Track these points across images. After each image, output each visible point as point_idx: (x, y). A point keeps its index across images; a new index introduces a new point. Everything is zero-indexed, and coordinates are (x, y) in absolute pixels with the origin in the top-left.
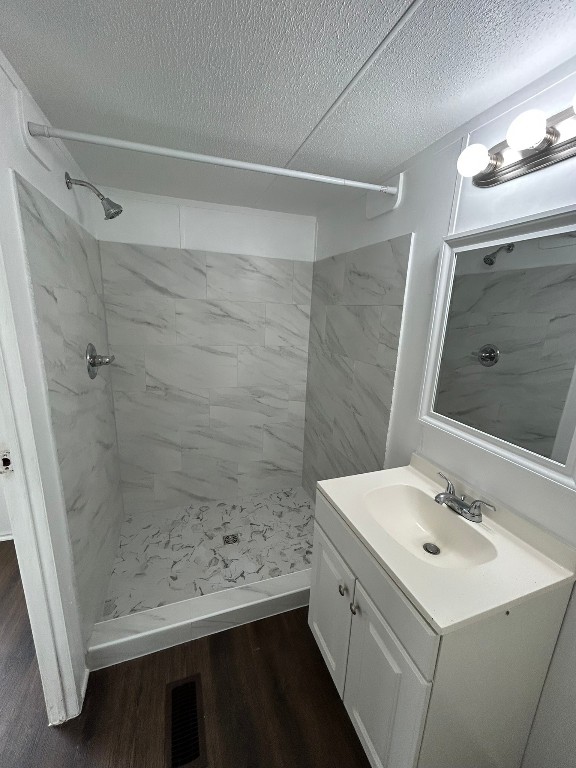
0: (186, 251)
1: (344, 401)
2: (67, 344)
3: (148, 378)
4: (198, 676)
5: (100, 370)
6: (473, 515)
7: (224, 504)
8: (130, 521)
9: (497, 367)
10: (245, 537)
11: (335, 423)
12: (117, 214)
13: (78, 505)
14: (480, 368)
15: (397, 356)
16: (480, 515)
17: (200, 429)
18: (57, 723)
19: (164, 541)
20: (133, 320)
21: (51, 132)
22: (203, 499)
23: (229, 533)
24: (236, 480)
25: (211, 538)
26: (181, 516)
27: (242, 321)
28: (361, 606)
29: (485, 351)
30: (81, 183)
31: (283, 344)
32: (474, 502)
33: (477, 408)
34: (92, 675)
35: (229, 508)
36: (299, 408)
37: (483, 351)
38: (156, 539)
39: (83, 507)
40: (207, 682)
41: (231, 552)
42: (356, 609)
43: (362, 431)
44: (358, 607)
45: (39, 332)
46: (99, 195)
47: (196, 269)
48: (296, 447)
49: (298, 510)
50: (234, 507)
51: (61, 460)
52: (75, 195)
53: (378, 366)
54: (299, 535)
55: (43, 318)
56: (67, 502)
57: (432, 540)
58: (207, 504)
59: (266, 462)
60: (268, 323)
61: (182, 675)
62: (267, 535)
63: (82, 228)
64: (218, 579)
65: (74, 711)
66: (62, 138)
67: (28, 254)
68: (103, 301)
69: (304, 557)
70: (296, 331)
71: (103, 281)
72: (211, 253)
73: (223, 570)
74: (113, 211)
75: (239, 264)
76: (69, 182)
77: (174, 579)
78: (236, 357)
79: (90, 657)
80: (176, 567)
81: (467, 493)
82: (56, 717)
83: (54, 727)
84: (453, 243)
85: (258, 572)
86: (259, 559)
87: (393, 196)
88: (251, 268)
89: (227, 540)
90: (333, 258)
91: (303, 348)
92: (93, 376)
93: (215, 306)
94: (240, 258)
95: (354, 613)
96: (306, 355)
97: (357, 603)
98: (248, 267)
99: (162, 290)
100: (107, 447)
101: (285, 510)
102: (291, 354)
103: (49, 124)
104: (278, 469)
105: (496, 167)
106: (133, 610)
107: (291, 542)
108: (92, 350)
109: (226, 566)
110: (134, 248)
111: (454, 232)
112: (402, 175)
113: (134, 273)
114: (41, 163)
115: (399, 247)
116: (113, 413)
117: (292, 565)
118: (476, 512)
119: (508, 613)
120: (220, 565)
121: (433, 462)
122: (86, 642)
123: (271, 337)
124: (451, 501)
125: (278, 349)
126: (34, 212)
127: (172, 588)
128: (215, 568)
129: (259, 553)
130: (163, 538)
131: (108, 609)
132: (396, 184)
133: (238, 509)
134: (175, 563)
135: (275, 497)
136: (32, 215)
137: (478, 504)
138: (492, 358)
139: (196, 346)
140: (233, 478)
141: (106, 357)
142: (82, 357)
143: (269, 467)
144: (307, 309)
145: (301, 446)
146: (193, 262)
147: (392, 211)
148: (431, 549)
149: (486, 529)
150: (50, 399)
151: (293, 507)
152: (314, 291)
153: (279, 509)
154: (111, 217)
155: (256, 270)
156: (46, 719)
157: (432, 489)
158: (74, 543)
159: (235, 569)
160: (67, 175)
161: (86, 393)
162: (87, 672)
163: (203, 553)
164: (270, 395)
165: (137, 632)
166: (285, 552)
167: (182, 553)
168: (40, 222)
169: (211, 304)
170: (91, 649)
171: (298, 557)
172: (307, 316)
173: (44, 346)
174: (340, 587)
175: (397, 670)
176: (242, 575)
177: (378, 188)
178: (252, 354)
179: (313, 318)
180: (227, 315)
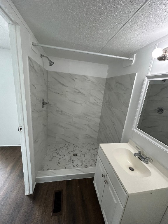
0: (70, 74)
1: (111, 120)
2: (37, 99)
3: (57, 108)
4: (63, 190)
5: (45, 105)
6: (146, 161)
7: (74, 145)
8: (49, 146)
9: (163, 114)
10: (79, 155)
11: (108, 126)
12: (53, 64)
13: (37, 141)
14: (157, 114)
15: (128, 109)
16: (148, 162)
17: (70, 123)
18: (27, 194)
19: (57, 153)
20: (55, 92)
21: (38, 45)
22: (69, 142)
23: (75, 153)
24: (78, 139)
25: (70, 154)
26: (62, 146)
27: (84, 94)
28: (108, 181)
29: (159, 109)
30: (45, 56)
31: (95, 101)
32: (146, 158)
33: (155, 126)
34: (36, 184)
35: (75, 146)
36: (98, 120)
37: (158, 109)
38: (55, 152)
39: (38, 141)
40: (64, 192)
41: (75, 158)
42: (106, 182)
43: (115, 130)
44: (107, 182)
45: (31, 97)
46: (49, 59)
47: (72, 79)
48: (96, 131)
49: (95, 150)
50: (77, 146)
51: (33, 129)
52: (43, 59)
53: (122, 111)
54: (94, 157)
55: (32, 93)
56: (34, 139)
57: (132, 166)
58: (69, 144)
59: (87, 135)
60: (91, 95)
61: (58, 189)
62: (85, 155)
63: (44, 68)
64: (70, 165)
65: (31, 193)
66: (42, 46)
67: (30, 77)
68: (47, 87)
69: (95, 163)
70: (99, 98)
71: (48, 81)
72: (77, 75)
73: (72, 163)
74: (52, 63)
75: (84, 78)
76: (41, 56)
77: (59, 163)
78: (81, 104)
79: (36, 180)
80: (60, 160)
81: (145, 154)
82: (27, 193)
83: (27, 195)
84: (149, 77)
85: (81, 165)
86: (82, 162)
87: (132, 61)
88: (88, 79)
89: (74, 155)
90: (112, 78)
91: (101, 103)
92: (43, 107)
93: (77, 89)
94: (85, 76)
95: (105, 183)
96: (101, 105)
97: (107, 180)
98: (87, 79)
99: (63, 85)
100: (45, 126)
101: (91, 149)
102: (97, 105)
103: (38, 43)
104: (91, 137)
105: (165, 55)
106: (48, 170)
107: (92, 158)
108: (43, 100)
109: (73, 162)
110: (56, 73)
111: (149, 74)
112: (135, 54)
113: (56, 79)
114: (35, 52)
115: (132, 76)
116: (47, 117)
117: (91, 165)
118: (147, 161)
119: (151, 193)
120: (71, 162)
121: (135, 143)
122: (36, 175)
123: (92, 99)
124: (139, 156)
125: (93, 103)
126: (32, 65)
127: (58, 166)
128: (70, 162)
129: (82, 160)
130: (57, 151)
131: (42, 168)
132: (133, 57)
133: (78, 147)
134: (60, 159)
135: (88, 145)
136: (31, 66)
137: (147, 158)
138: (161, 111)
139: (70, 100)
140: (77, 138)
141: (47, 102)
142: (41, 102)
143: (88, 136)
144: (103, 92)
145: (98, 131)
146: (72, 77)
147: (131, 65)
148: (131, 169)
149: (149, 166)
150: (32, 114)
151: (93, 148)
152: (105, 87)
153: (89, 148)
154: (51, 65)
155: (89, 80)
156: (25, 193)
157: (134, 151)
158: (35, 150)
159: (75, 163)
160: (41, 54)
161: (41, 111)
162: (35, 183)
163: (67, 157)
164: (90, 116)
165: (48, 176)
166: (89, 161)
167: (61, 157)
168: (33, 68)
169: (75, 89)
170: (37, 177)
171: (93, 163)
172: (103, 94)
173: (32, 100)
174: (102, 175)
175: (116, 202)
176: (77, 165)
177: (127, 58)
178: (86, 104)
179: (104, 94)
180: (80, 92)
